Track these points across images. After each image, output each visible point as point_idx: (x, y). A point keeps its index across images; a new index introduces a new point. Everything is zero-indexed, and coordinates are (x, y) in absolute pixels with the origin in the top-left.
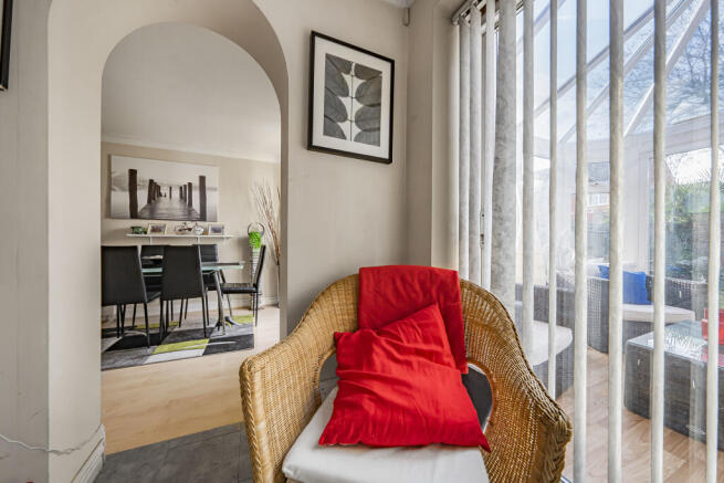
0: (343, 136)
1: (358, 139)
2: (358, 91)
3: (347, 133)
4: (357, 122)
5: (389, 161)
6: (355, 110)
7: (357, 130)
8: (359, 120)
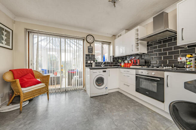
0: (3, 43)
1: (6, 44)
2: (6, 35)
3: (4, 43)
4: (5, 41)
5: (12, 49)
6: (5, 39)
7: (5, 43)
8: (6, 40)
